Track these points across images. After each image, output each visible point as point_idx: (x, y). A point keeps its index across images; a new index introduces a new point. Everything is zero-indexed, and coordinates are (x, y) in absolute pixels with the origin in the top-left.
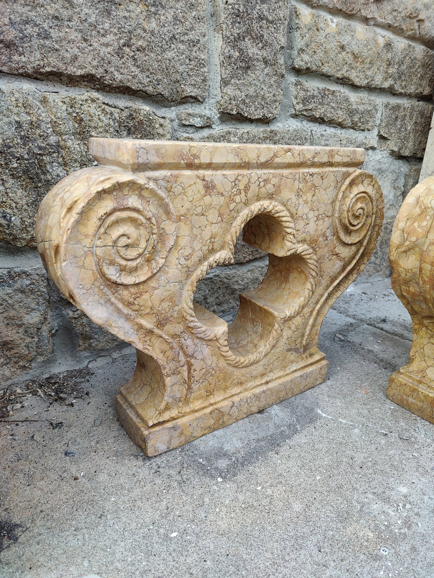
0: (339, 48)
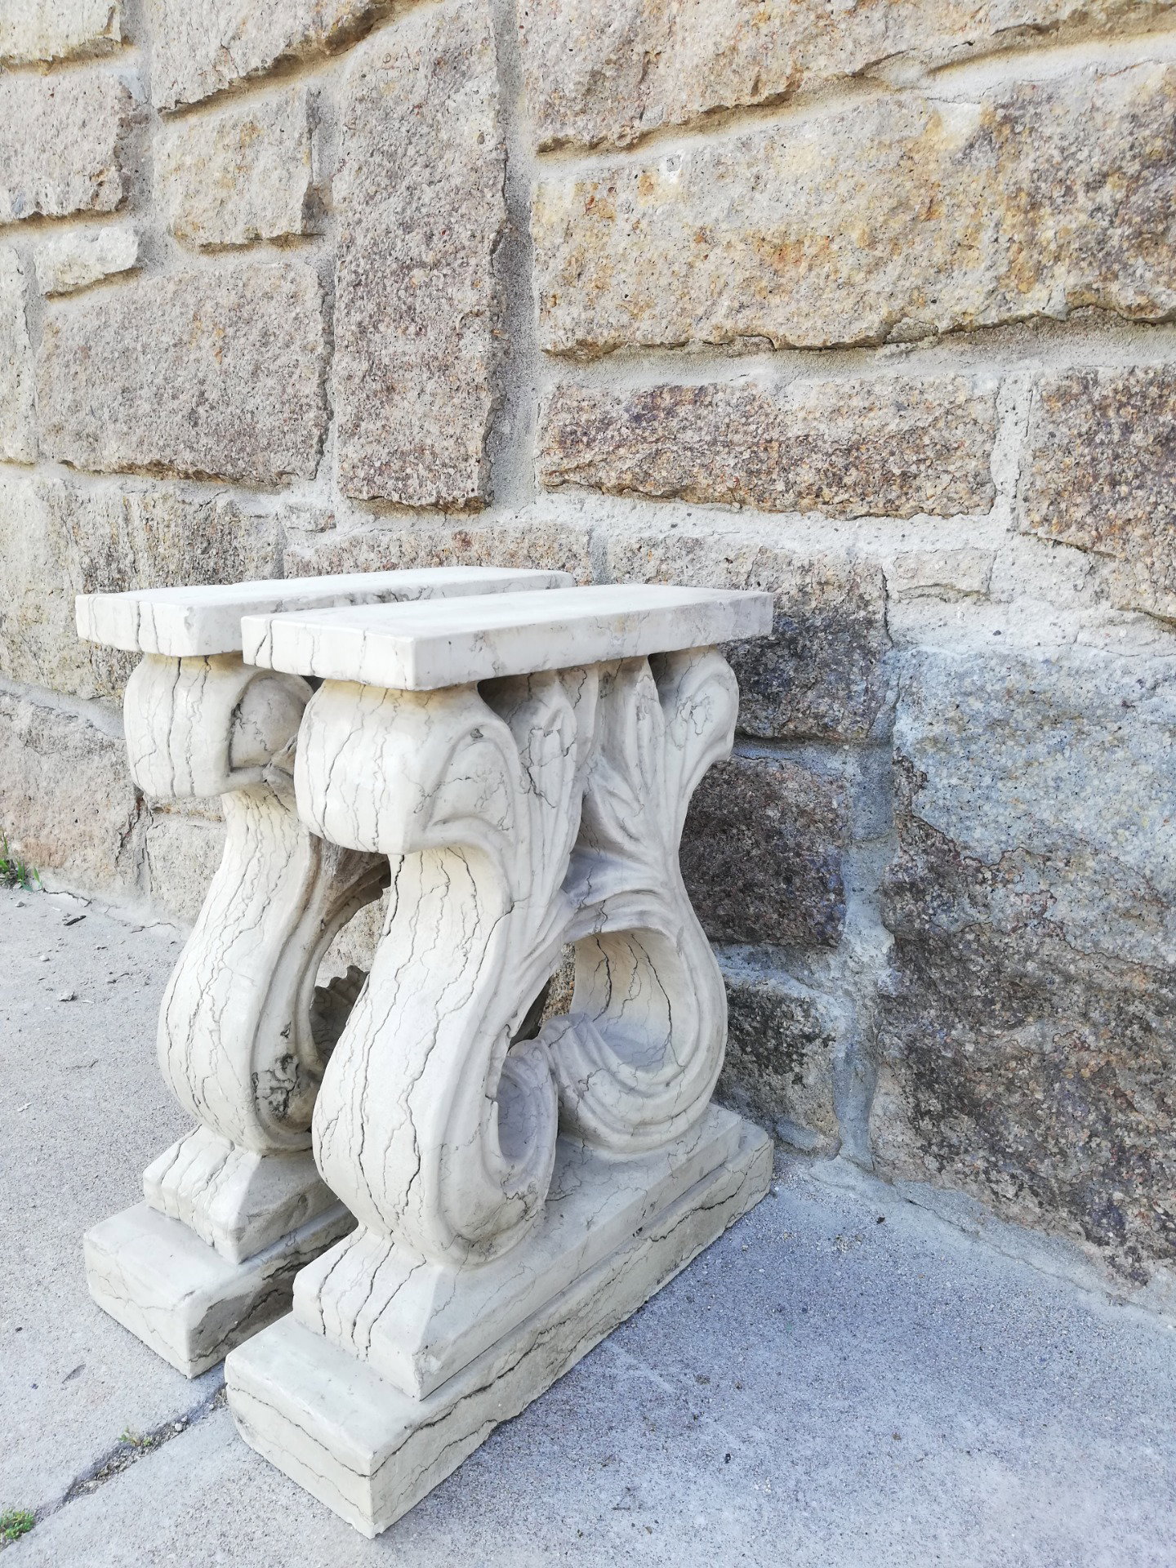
0: (693, 245)
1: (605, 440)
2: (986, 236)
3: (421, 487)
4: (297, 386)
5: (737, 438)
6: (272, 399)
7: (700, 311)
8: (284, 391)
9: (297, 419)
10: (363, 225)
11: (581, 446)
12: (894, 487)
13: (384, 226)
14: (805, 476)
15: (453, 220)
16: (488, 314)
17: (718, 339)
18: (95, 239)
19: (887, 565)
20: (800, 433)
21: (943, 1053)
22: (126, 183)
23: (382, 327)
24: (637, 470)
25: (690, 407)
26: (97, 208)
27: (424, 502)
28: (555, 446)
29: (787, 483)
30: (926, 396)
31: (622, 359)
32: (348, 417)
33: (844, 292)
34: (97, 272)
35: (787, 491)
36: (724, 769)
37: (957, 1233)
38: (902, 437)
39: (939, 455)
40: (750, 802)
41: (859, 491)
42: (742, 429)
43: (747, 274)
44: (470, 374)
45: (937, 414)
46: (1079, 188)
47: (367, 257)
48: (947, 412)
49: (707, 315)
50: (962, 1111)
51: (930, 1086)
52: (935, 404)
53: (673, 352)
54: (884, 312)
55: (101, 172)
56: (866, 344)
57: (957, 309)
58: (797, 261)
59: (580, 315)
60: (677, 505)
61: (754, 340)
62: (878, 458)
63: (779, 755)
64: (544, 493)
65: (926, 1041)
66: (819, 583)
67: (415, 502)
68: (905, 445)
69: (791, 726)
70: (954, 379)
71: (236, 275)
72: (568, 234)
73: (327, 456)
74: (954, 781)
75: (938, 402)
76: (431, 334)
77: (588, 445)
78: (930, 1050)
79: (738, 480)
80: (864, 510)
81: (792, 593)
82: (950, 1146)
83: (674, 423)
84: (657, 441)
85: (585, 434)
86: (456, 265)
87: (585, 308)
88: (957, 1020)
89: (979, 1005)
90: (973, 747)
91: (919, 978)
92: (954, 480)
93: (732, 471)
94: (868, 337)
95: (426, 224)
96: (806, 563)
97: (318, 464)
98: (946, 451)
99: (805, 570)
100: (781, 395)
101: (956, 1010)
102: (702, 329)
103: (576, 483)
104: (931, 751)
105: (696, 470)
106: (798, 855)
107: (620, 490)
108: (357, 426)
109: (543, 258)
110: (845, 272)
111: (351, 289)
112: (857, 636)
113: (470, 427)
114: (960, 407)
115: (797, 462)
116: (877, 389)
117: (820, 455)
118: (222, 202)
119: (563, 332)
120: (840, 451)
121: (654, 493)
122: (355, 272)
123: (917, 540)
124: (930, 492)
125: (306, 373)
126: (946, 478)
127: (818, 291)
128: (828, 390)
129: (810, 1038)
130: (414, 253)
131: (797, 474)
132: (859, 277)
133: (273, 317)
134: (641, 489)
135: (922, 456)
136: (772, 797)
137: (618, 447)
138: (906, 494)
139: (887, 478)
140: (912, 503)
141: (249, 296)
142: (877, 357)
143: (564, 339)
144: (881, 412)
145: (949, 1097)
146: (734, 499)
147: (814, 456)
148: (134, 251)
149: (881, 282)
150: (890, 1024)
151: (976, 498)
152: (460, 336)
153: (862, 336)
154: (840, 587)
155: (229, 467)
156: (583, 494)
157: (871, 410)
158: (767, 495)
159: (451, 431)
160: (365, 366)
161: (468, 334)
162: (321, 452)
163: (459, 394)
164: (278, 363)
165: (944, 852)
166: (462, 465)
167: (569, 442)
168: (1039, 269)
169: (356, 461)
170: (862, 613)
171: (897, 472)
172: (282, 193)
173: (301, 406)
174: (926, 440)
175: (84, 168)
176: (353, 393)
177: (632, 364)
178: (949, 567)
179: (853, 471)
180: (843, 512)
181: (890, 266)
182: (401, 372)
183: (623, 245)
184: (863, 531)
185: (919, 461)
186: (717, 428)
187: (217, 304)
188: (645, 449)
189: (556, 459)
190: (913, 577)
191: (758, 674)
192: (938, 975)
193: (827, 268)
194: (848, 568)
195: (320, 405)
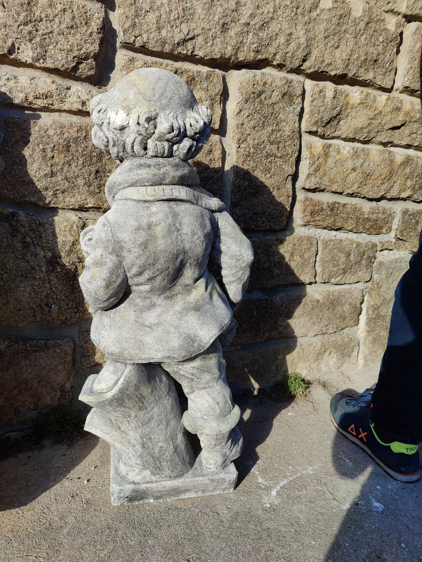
0: (350, 170)
2: (399, 182)
46: (415, 177)
168: (405, 189)
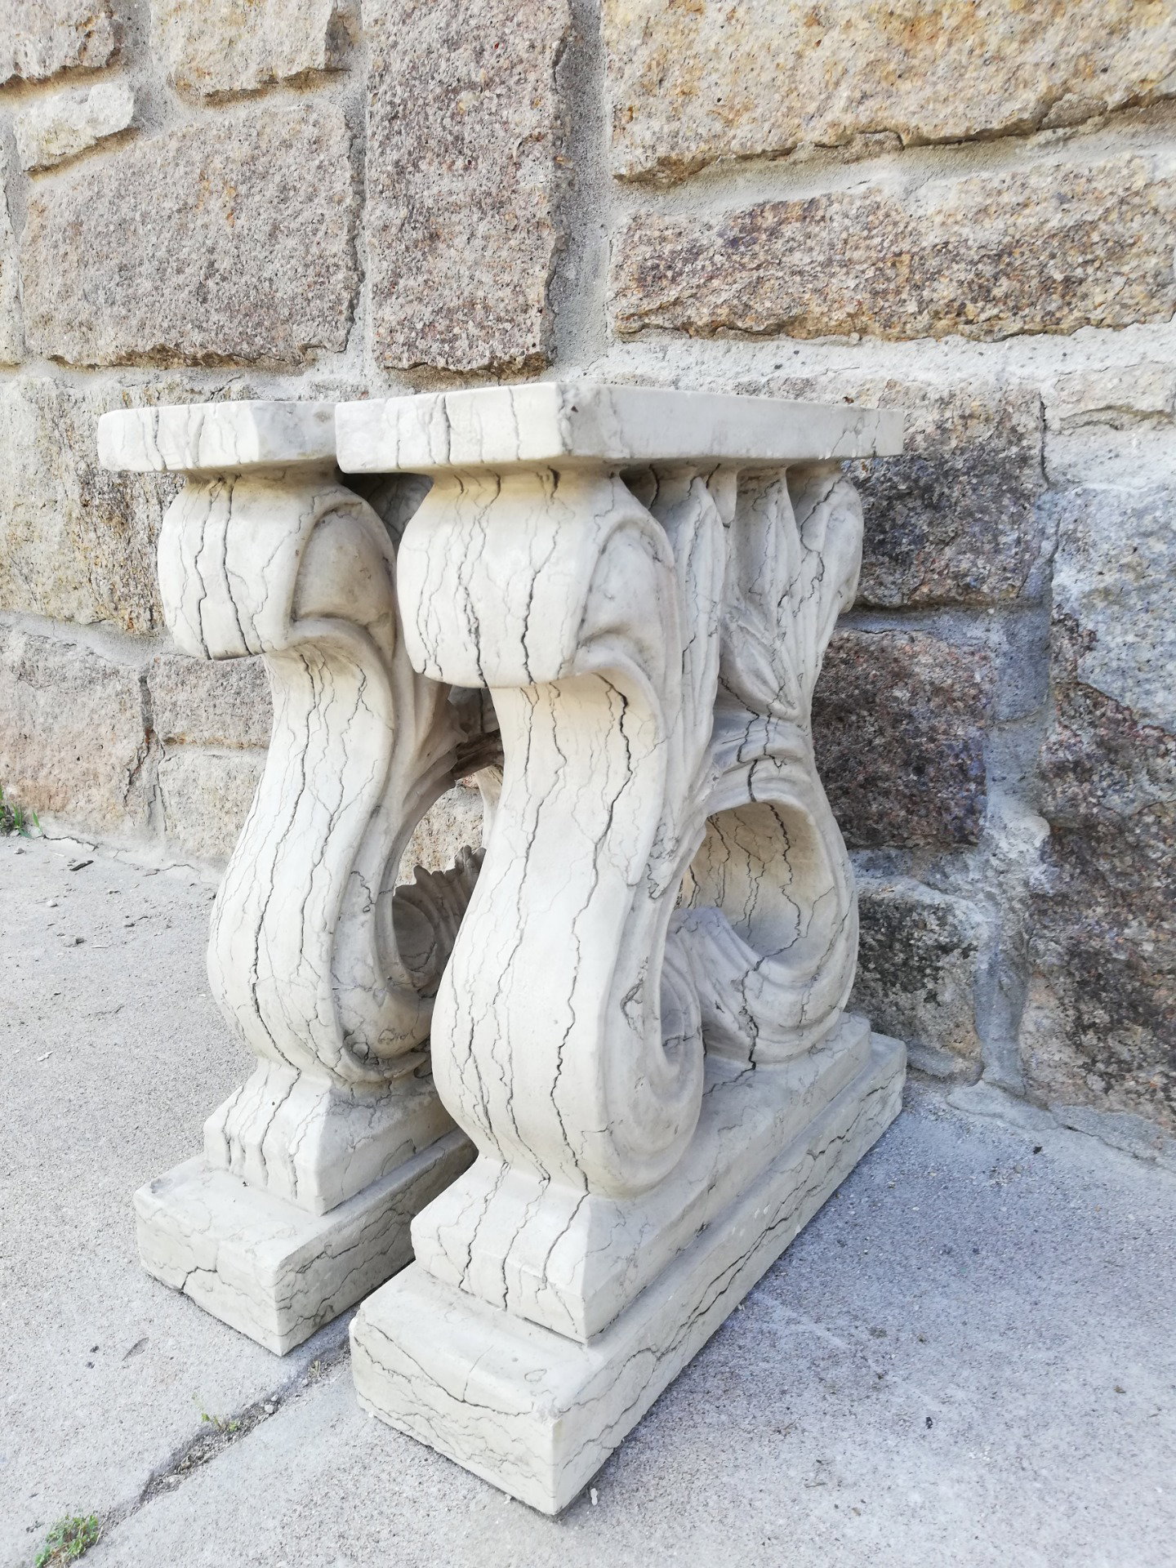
1: (694, 272)
3: (471, 347)
4: (323, 245)
5: (856, 255)
6: (293, 262)
7: (812, 108)
8: (307, 252)
9: (322, 283)
10: (399, 47)
11: (665, 282)
12: (1054, 296)
13: (425, 46)
14: (944, 291)
15: (507, 31)
16: (550, 137)
17: (833, 138)
18: (83, 101)
19: (1046, 389)
20: (937, 241)
21: (1115, 955)
22: (118, 32)
23: (423, 165)
24: (735, 302)
25: (798, 225)
26: (86, 64)
27: (474, 365)
28: (634, 285)
29: (920, 303)
30: (1094, 184)
31: (711, 179)
32: (383, 274)
33: (992, 68)
34: (87, 137)
35: (920, 313)
36: (841, 647)
37: (1128, 1161)
38: (1066, 235)
39: (1111, 254)
40: (873, 682)
41: (1011, 304)
42: (863, 244)
43: (872, 57)
44: (530, 209)
45: (1109, 205)
47: (405, 84)
48: (1122, 202)
49: (820, 112)
50: (1135, 1021)
51: (1095, 996)
52: (1106, 192)
53: (775, 163)
54: (1042, 87)
55: (89, 20)
56: (1018, 131)
57: (1135, 76)
58: (933, 37)
59: (662, 128)
60: (782, 343)
61: (878, 137)
62: (1035, 262)
63: (907, 628)
64: (619, 345)
65: (1093, 943)
66: (963, 417)
67: (464, 367)
68: (1068, 245)
69: (925, 589)
70: (1130, 161)
71: (249, 123)
72: (647, 33)
73: (359, 323)
74: (1130, 638)
75: (1110, 190)
76: (483, 166)
77: (673, 280)
78: (1097, 953)
79: (860, 303)
80: (1016, 327)
81: (928, 431)
82: (1120, 1062)
83: (779, 245)
84: (758, 268)
85: (670, 267)
86: (512, 82)
87: (669, 119)
88: (1131, 917)
89: (1160, 898)
90: (1154, 597)
91: (1082, 872)
92: (1129, 282)
93: (852, 293)
94: (1021, 120)
95: (477, 38)
96: (945, 394)
97: (348, 332)
98: (1119, 249)
99: (944, 403)
100: (912, 198)
101: (1130, 905)
102: (814, 129)
103: (658, 327)
104: (1100, 605)
105: (807, 296)
106: (932, 740)
107: (713, 330)
108: (394, 284)
109: (617, 65)
110: (993, 43)
111: (386, 123)
112: (1007, 477)
113: (531, 272)
114: (1137, 194)
115: (934, 276)
116: (1033, 181)
117: (962, 265)
118: (231, 42)
119: (641, 150)
120: (989, 257)
121: (756, 329)
122: (391, 103)
123: (1082, 359)
124: (1099, 299)
125: (333, 229)
126: (1119, 281)
127: (959, 70)
128: (971, 188)
129: (946, 949)
130: (462, 72)
131: (934, 290)
132: (1011, 48)
133: (293, 168)
134: (740, 324)
135: (1089, 257)
136: (901, 675)
137: (711, 278)
138: (1069, 304)
139: (1047, 286)
140: (1076, 314)
141: (264, 146)
142: (1029, 147)
143: (643, 159)
144: (1038, 208)
145: (1120, 1005)
146: (855, 329)
147: (955, 267)
148: (130, 109)
149: (1041, 50)
150: (1045, 927)
151: (1155, 303)
152: (518, 165)
153: (1014, 119)
154: (987, 420)
155: (245, 346)
156: (666, 340)
157: (1026, 206)
158: (895, 319)
159: (506, 278)
160: (404, 212)
161: (527, 163)
162: (351, 320)
163: (517, 235)
164: (300, 219)
165: (1118, 723)
166: (520, 319)
167: (649, 279)
169: (394, 324)
170: (1014, 449)
171: (1059, 277)
172: (301, 23)
173: (328, 267)
174: (1095, 237)
175: (69, 16)
176: (389, 246)
177: (724, 183)
178: (1124, 386)
179: (1004, 281)
180: (990, 332)
181: (1051, 31)
182: (447, 215)
183: (715, 39)
184: (1015, 353)
185: (1086, 263)
186: (832, 246)
187: (227, 158)
188: (743, 278)
189: (634, 300)
190: (1078, 401)
191: (884, 532)
192: (1107, 867)
193: (972, 40)
194: (998, 396)
195: (350, 265)
